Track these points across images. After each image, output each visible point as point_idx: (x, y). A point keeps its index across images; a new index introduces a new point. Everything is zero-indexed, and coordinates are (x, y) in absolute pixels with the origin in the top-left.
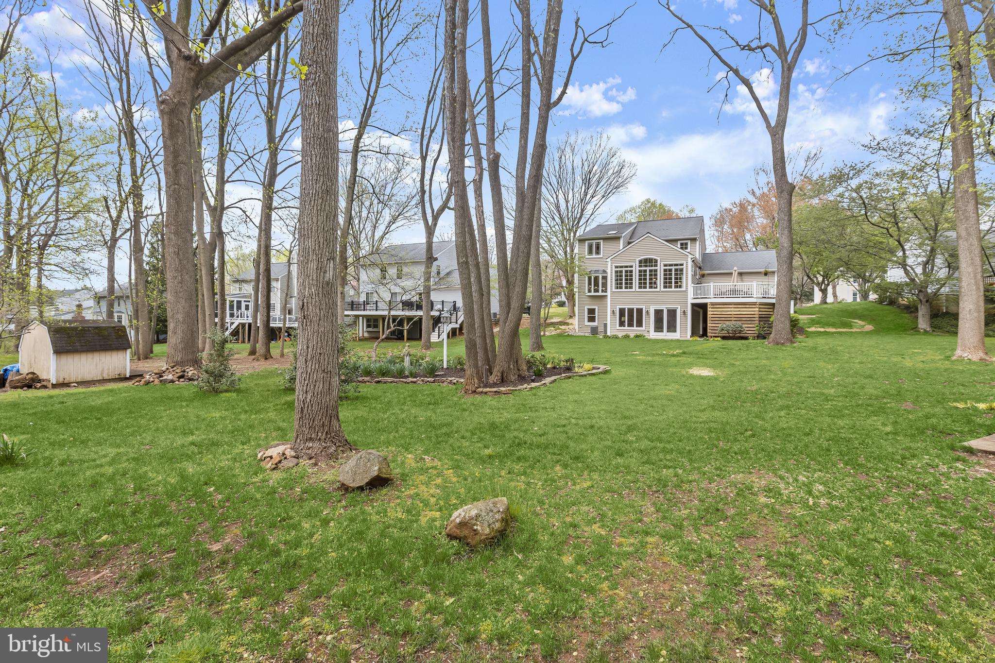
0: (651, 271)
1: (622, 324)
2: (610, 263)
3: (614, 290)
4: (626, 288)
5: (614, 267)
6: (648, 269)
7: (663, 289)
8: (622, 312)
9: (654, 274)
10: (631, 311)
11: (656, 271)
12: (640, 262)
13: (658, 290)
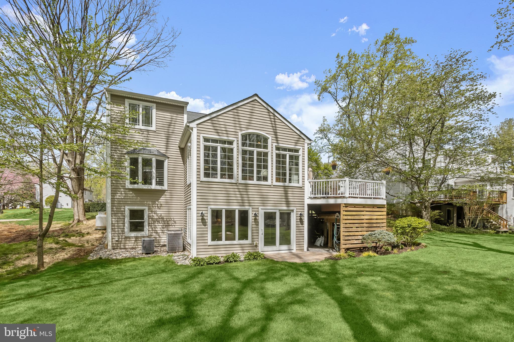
0: (259, 154)
1: (216, 236)
2: (195, 130)
3: (203, 179)
4: (222, 176)
5: (202, 140)
6: (255, 150)
7: (275, 183)
8: (216, 214)
9: (263, 158)
10: (230, 214)
11: (266, 154)
12: (245, 137)
13: (269, 183)
